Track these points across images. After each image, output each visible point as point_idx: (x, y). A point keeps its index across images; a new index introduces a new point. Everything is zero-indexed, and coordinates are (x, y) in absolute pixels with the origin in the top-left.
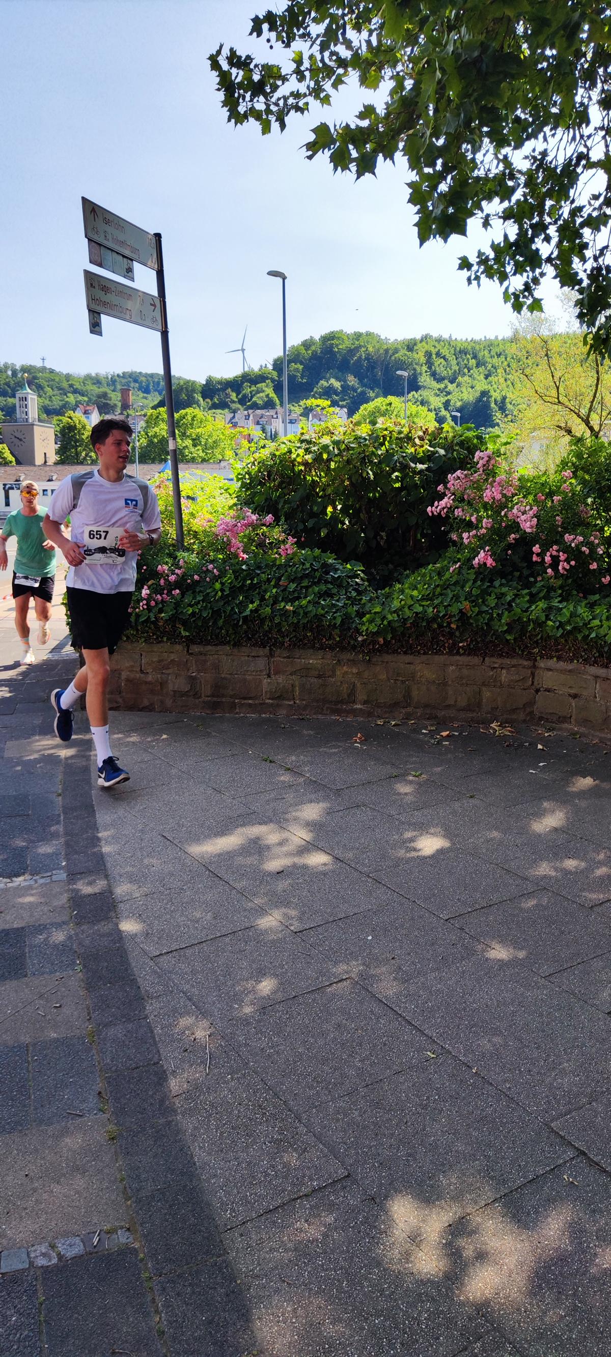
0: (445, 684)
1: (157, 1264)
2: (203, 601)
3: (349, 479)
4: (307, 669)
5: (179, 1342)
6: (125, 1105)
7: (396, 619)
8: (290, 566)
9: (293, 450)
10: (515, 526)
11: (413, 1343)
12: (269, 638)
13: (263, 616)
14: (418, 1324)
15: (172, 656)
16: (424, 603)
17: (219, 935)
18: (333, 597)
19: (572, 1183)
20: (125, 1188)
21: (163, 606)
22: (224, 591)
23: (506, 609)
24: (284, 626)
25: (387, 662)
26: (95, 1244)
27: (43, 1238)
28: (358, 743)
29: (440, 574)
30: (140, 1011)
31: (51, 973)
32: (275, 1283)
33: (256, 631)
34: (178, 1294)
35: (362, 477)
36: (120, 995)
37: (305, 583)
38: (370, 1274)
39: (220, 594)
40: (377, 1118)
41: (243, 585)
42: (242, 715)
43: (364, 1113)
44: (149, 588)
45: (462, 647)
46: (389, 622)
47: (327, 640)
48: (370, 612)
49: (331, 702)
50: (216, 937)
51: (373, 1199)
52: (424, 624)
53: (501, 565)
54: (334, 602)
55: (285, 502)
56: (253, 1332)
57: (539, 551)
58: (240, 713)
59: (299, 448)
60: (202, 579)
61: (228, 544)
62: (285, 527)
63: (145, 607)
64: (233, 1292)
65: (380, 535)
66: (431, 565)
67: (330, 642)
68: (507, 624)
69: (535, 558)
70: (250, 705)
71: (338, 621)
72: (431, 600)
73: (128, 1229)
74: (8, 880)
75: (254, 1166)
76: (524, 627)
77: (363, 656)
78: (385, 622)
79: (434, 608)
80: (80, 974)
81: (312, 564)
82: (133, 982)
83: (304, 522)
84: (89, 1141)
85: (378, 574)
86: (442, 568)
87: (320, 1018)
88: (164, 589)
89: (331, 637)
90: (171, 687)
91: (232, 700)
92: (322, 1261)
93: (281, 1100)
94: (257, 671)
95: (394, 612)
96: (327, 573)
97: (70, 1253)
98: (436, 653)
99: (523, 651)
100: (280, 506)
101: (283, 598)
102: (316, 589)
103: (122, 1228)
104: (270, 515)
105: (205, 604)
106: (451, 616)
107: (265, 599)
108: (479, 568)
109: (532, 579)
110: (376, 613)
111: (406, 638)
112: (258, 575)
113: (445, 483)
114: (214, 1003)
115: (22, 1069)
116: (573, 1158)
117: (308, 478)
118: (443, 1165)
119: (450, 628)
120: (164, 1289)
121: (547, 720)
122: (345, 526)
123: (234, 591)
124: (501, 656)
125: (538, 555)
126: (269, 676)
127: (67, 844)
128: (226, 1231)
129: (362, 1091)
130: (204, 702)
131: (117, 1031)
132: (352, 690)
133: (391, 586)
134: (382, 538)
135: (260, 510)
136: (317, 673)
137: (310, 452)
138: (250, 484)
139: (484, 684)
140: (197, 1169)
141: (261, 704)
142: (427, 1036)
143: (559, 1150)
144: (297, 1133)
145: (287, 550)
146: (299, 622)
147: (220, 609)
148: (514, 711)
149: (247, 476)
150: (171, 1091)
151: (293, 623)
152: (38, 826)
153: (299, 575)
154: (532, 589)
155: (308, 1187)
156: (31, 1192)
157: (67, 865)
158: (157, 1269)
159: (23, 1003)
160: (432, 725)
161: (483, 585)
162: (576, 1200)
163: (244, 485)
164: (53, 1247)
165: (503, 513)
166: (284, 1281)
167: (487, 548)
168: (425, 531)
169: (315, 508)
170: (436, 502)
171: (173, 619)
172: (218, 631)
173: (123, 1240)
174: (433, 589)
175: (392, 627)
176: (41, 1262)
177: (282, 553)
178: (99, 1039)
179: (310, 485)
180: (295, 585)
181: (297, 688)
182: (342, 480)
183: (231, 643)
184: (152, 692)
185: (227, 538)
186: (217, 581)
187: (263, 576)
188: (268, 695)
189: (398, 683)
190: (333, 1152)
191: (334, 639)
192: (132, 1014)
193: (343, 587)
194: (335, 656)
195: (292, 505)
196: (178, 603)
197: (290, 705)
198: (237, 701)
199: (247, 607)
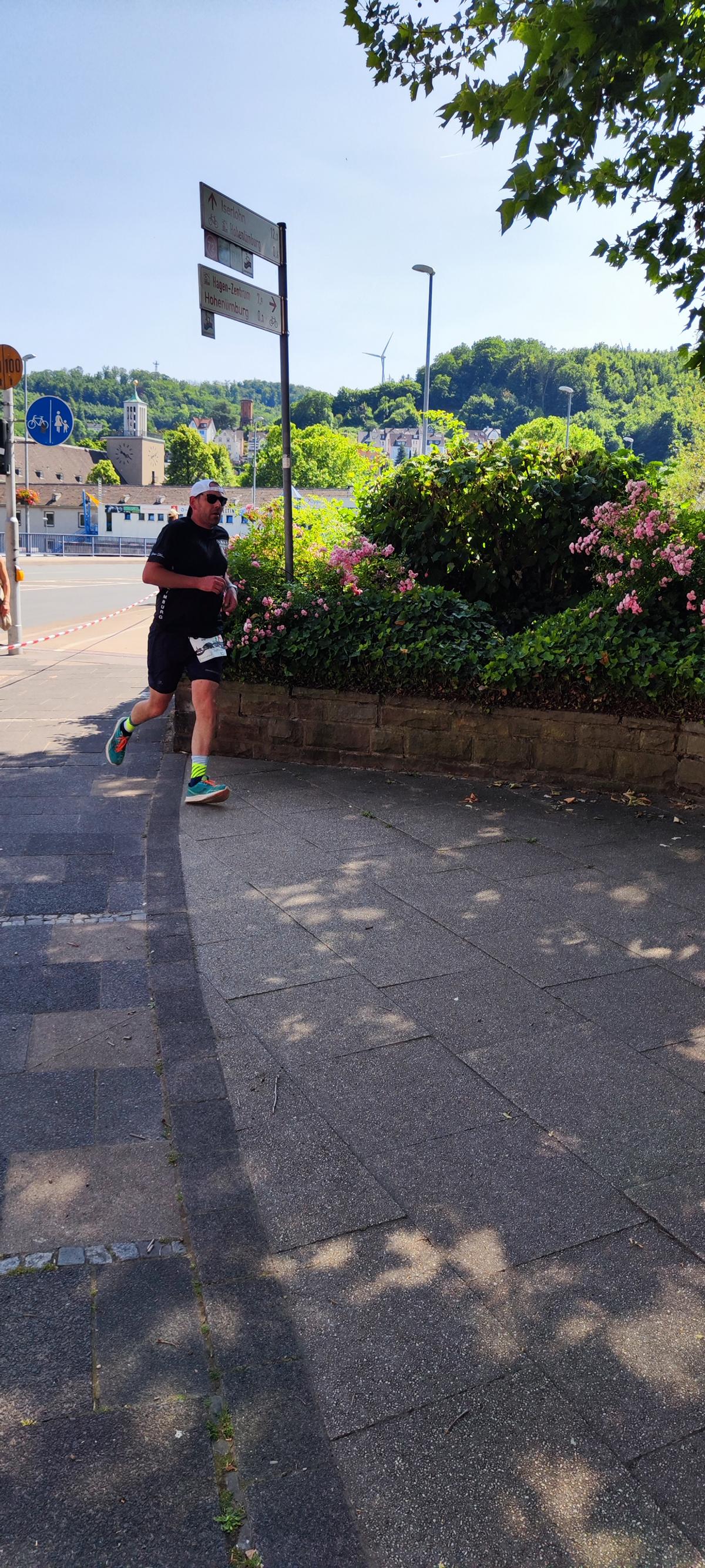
0: (575, 745)
1: (207, 1273)
2: (310, 639)
3: (483, 508)
4: (420, 719)
5: (223, 1341)
6: (187, 1133)
7: (522, 668)
8: (408, 604)
9: (422, 474)
10: (666, 568)
12: (379, 683)
13: (373, 659)
14: (458, 1352)
15: (274, 699)
16: (557, 651)
17: (298, 983)
18: (454, 641)
19: (637, 1245)
20: (182, 1206)
21: (267, 642)
22: (334, 628)
23: (650, 662)
24: (396, 671)
25: (510, 717)
26: (149, 1251)
27: (99, 1241)
28: (470, 804)
29: (578, 620)
30: (210, 1049)
31: (124, 1007)
32: (321, 1301)
33: (366, 675)
34: (225, 1301)
35: (498, 506)
36: (192, 1032)
37: (424, 623)
38: (416, 1304)
39: (328, 631)
41: (355, 623)
42: (345, 767)
43: (429, 1163)
44: (252, 621)
45: (597, 704)
46: (515, 671)
47: (443, 688)
48: (494, 659)
49: (445, 758)
50: (295, 986)
51: (428, 1239)
52: (555, 675)
53: (649, 612)
54: (454, 646)
55: (409, 533)
56: (294, 1340)
57: (695, 598)
58: (344, 765)
59: (427, 470)
60: (310, 615)
61: (342, 576)
62: (406, 559)
63: (247, 643)
64: (279, 1305)
65: (515, 574)
66: (569, 609)
67: (447, 691)
68: (650, 680)
69: (689, 606)
70: (355, 757)
71: (458, 667)
72: (566, 648)
73: (182, 1242)
74: (86, 916)
75: (312, 1199)
76: (668, 683)
77: (483, 708)
78: (510, 671)
79: (567, 658)
80: (153, 1010)
81: (433, 603)
82: (207, 1021)
83: (429, 555)
84: (150, 1162)
85: (510, 618)
86: (582, 613)
87: (394, 1071)
88: (267, 625)
89: (448, 685)
90: (270, 731)
91: (335, 750)
92: (369, 1287)
93: (345, 1143)
94: (364, 720)
95: (522, 660)
96: (449, 613)
97: (125, 1257)
98: (566, 709)
99: (666, 712)
100: (403, 537)
101: (397, 640)
103: (175, 1240)
104: (390, 545)
105: (311, 643)
106: (586, 668)
107: (378, 640)
108: (622, 615)
109: (683, 630)
110: (500, 660)
111: (533, 690)
112: (372, 612)
113: (590, 515)
114: (287, 1048)
115: (89, 1092)
117: (436, 505)
119: (584, 680)
120: (212, 1295)
121: (689, 792)
122: (476, 562)
123: (344, 629)
124: (640, 716)
125: (693, 602)
126: (377, 726)
127: (150, 886)
128: (277, 1253)
129: (430, 1143)
130: (304, 751)
131: (184, 1067)
132: (468, 747)
133: (523, 632)
134: (517, 577)
135: (379, 539)
136: (431, 724)
137: (441, 476)
138: (371, 510)
139: (619, 747)
140: (254, 1197)
141: (367, 756)
142: (504, 1097)
143: (629, 1214)
144: (358, 1175)
145: (406, 585)
146: (413, 667)
147: (327, 648)
148: (652, 779)
149: (369, 502)
150: (234, 1125)
151: (406, 667)
152: (120, 866)
153: (418, 614)
154: (683, 641)
155: (363, 1222)
156: (90, 1202)
157: (148, 905)
158: (207, 1278)
159: (93, 1032)
160: (556, 790)
161: (626, 633)
162: (638, 1261)
163: (364, 511)
164: (109, 1249)
165: (654, 553)
166: (330, 1301)
167: (634, 591)
168: (567, 572)
169: (442, 539)
170: (580, 538)
171: (277, 657)
172: (324, 673)
173: (176, 1250)
174: (569, 636)
175: (518, 677)
176: (96, 1260)
177: (401, 589)
178: (167, 1071)
179: (438, 513)
180: (412, 625)
181: (408, 741)
182: (474, 509)
183: (339, 686)
184: (250, 737)
185: (341, 569)
186: (326, 617)
187: (377, 613)
188: (375, 749)
189: (522, 740)
190: (393, 1194)
191: (452, 687)
192: (202, 1052)
193: (467, 630)
194: (452, 707)
195: (417, 535)
196: (283, 640)
197: (398, 759)
198: (340, 751)
199: (357, 646)
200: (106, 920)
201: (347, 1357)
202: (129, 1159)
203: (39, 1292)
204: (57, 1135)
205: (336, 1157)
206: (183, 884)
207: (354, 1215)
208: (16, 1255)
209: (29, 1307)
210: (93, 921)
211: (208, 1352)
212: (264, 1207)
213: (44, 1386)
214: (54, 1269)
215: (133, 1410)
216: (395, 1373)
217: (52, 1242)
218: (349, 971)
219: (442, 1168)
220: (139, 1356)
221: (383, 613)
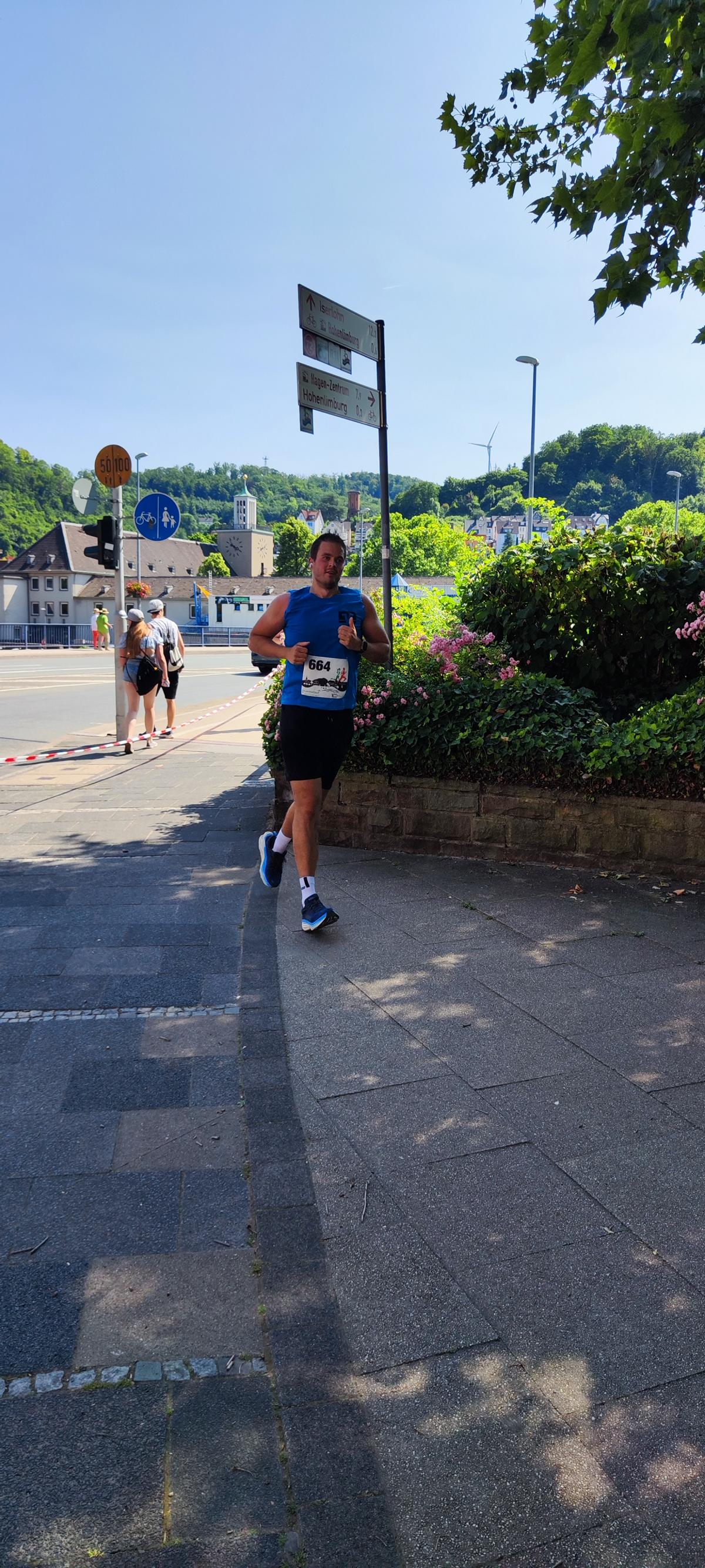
0: (684, 834)
1: (288, 1395)
2: (409, 727)
3: (586, 594)
4: (523, 808)
5: (301, 1471)
6: (273, 1240)
7: (628, 756)
8: (510, 691)
9: (523, 562)
11: (544, 1510)
12: (480, 772)
13: (475, 746)
14: (552, 1494)
15: (373, 787)
16: (664, 739)
17: (392, 1083)
18: (556, 728)
20: (264, 1320)
21: (366, 731)
22: (434, 717)
24: (497, 759)
25: (616, 806)
26: (228, 1367)
27: (178, 1355)
28: (574, 895)
29: (685, 706)
30: (300, 1152)
31: (213, 1105)
32: (406, 1431)
33: (466, 763)
34: (306, 1427)
35: (602, 592)
36: (281, 1133)
37: (525, 711)
38: (508, 1438)
39: (428, 720)
41: (455, 711)
42: (446, 857)
43: (525, 1280)
46: (620, 759)
47: (546, 777)
48: (598, 747)
49: (549, 848)
50: (388, 1086)
51: (522, 1366)
52: (662, 763)
54: (557, 734)
55: (510, 620)
56: (376, 1473)
58: (444, 854)
59: (529, 558)
60: (409, 704)
61: (442, 665)
62: (507, 647)
64: (361, 1432)
65: (619, 659)
66: (676, 695)
67: (550, 780)
70: (456, 846)
71: (561, 755)
72: (673, 735)
73: (263, 1359)
74: (180, 1010)
75: (400, 1316)
77: (588, 797)
78: (615, 759)
79: (674, 745)
80: (243, 1109)
81: (534, 690)
82: (296, 1123)
83: (531, 642)
84: (233, 1270)
85: (615, 704)
86: (689, 698)
87: (490, 1179)
88: (367, 714)
89: (551, 774)
90: (369, 821)
91: (436, 839)
92: (458, 1418)
93: (437, 1256)
94: (465, 809)
95: (627, 747)
96: (552, 701)
97: (203, 1373)
98: (675, 798)
100: (504, 623)
101: (498, 727)
102: (537, 718)
103: (257, 1357)
104: (491, 633)
105: (410, 731)
106: (694, 755)
107: (478, 728)
110: (604, 748)
111: (640, 779)
112: (472, 700)
113: (697, 600)
114: (378, 1152)
115: (173, 1196)
117: (539, 592)
119: (692, 768)
120: (291, 1419)
122: (579, 649)
123: (444, 717)
126: (478, 815)
127: (245, 979)
128: (362, 1375)
129: (526, 1258)
130: (404, 840)
131: (273, 1169)
132: (573, 836)
133: (628, 718)
134: (623, 663)
135: (480, 627)
136: (533, 813)
137: (542, 563)
138: (472, 598)
140: (339, 1312)
141: (468, 846)
142: (606, 1210)
144: (449, 1291)
145: (507, 673)
146: (514, 755)
149: (470, 590)
150: (322, 1234)
151: (508, 755)
152: (216, 958)
153: (519, 702)
155: (453, 1344)
156: (171, 1311)
157: (242, 998)
158: (287, 1400)
159: (182, 1131)
160: (665, 881)
163: (465, 599)
164: (187, 1364)
168: (674, 657)
169: (544, 626)
170: (687, 623)
171: (375, 747)
172: (423, 762)
173: (258, 1369)
174: (676, 723)
175: (623, 765)
176: (174, 1376)
177: (502, 676)
178: (254, 1174)
179: (540, 600)
180: (513, 713)
181: (510, 830)
182: (577, 596)
183: (438, 776)
184: (350, 825)
185: (441, 658)
186: (426, 706)
187: (478, 701)
188: (476, 838)
189: (629, 830)
190: (485, 1314)
191: (555, 775)
192: (291, 1154)
193: (569, 717)
194: (555, 795)
195: (519, 622)
196: (382, 729)
197: (500, 848)
198: (440, 841)
199: (457, 735)
200: (199, 1013)
201: (433, 1495)
202: (212, 1267)
203: (113, 1408)
204: (140, 1239)
205: (427, 1271)
206: (277, 976)
207: (444, 1337)
208: (92, 1367)
209: (103, 1425)
210: (187, 1014)
211: (285, 1482)
212: (349, 1324)
213: (114, 1513)
214: (130, 1384)
215: (205, 1544)
216: (483, 1516)
217: (130, 1355)
218: (444, 1071)
219: (538, 1287)
220: (213, 1484)
221: (483, 700)
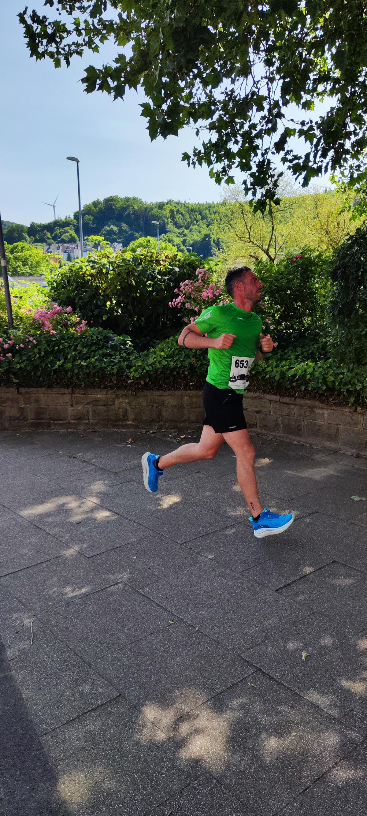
0: (182, 407)
2: (27, 360)
3: (120, 285)
4: (97, 400)
7: (151, 369)
8: (83, 338)
9: (84, 268)
11: (158, 785)
12: (71, 383)
13: (67, 369)
14: (161, 775)
15: (8, 395)
16: (168, 360)
18: (111, 357)
19: (253, 686)
21: (1, 364)
24: (80, 375)
25: (147, 396)
28: (129, 444)
32: (73, 762)
33: (63, 378)
35: (128, 283)
37: (94, 348)
38: (132, 750)
40: (137, 661)
41: (53, 350)
42: (55, 430)
43: (130, 659)
45: (192, 385)
46: (147, 371)
47: (108, 383)
48: (135, 365)
49: (113, 420)
51: (135, 707)
52: (168, 372)
54: (112, 360)
55: (80, 299)
59: (87, 266)
61: (43, 325)
62: (79, 314)
64: (47, 770)
65: (141, 319)
66: (170, 336)
67: (111, 384)
70: (60, 424)
71: (115, 371)
72: (173, 357)
75: (61, 696)
77: (132, 392)
78: (145, 371)
79: (174, 363)
81: (97, 337)
83: (92, 311)
85: (140, 343)
87: (103, 606)
89: (111, 381)
90: (7, 414)
91: (48, 421)
92: (102, 746)
93: (78, 656)
94: (64, 403)
95: (150, 365)
96: (108, 342)
98: (176, 390)
100: (76, 301)
101: (79, 357)
102: (101, 352)
104: (70, 307)
105: (28, 362)
106: (184, 367)
107: (68, 359)
110: (138, 366)
111: (158, 381)
112: (63, 343)
113: (178, 287)
116: (254, 673)
117: (94, 284)
118: (177, 684)
119: (184, 374)
122: (119, 314)
123: (47, 354)
126: (72, 406)
128: (43, 736)
129: (129, 646)
132: (125, 413)
133: (148, 350)
134: (142, 321)
135: (63, 304)
136: (103, 403)
137: (94, 268)
138: (57, 288)
140: (24, 701)
141: (67, 423)
142: (169, 611)
143: (246, 669)
144: (88, 674)
145: (81, 328)
146: (90, 372)
147: (38, 365)
149: (55, 283)
150: (7, 657)
151: (86, 373)
153: (89, 343)
155: (95, 704)
160: (175, 432)
162: (255, 696)
163: (53, 289)
166: (79, 760)
168: (168, 317)
169: (99, 303)
170: (174, 299)
171: (8, 372)
172: (37, 379)
174: (172, 350)
175: (149, 374)
177: (78, 330)
179: (95, 288)
180: (87, 349)
181: (91, 413)
182: (115, 285)
183: (47, 386)
185: (42, 321)
186: (36, 348)
187: (66, 344)
188: (72, 418)
189: (154, 408)
190: (110, 682)
191: (113, 382)
193: (118, 351)
194: (114, 392)
195: (84, 300)
196: (11, 362)
197: (86, 423)
198: (51, 422)
199: (56, 363)
205: (73, 666)
212: (31, 708)
